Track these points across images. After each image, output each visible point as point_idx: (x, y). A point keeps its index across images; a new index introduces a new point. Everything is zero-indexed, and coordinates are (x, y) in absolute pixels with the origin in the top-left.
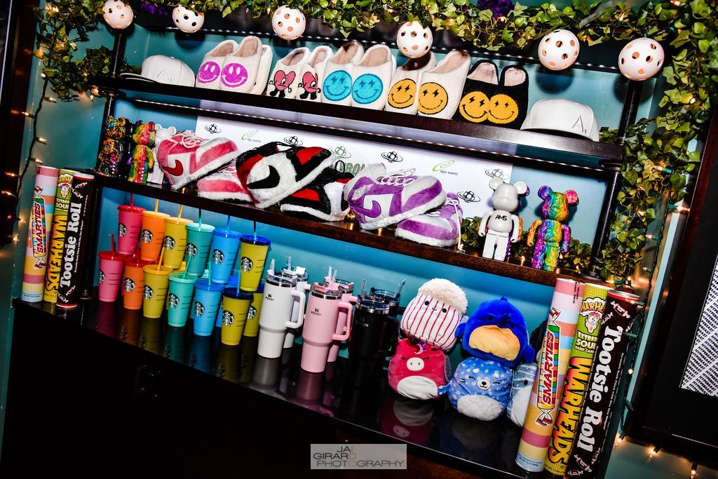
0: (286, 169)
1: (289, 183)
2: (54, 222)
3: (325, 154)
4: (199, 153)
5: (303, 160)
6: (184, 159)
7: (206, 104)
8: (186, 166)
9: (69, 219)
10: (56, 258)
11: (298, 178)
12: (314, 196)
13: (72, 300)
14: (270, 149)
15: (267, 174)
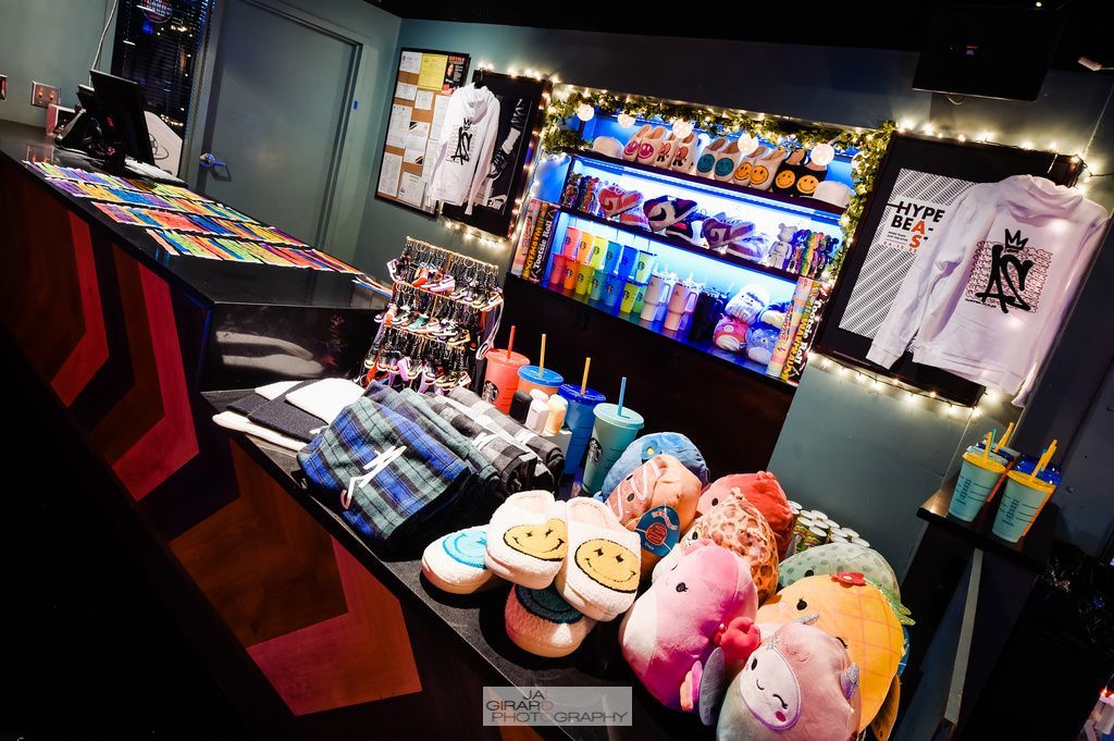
0: (670, 211)
1: (670, 219)
2: (535, 231)
3: (693, 204)
4: (623, 198)
5: (681, 206)
6: (615, 201)
7: (627, 169)
8: (615, 205)
9: (544, 229)
10: (532, 252)
11: (676, 216)
12: (684, 226)
13: (539, 276)
14: (664, 199)
15: (660, 212)
